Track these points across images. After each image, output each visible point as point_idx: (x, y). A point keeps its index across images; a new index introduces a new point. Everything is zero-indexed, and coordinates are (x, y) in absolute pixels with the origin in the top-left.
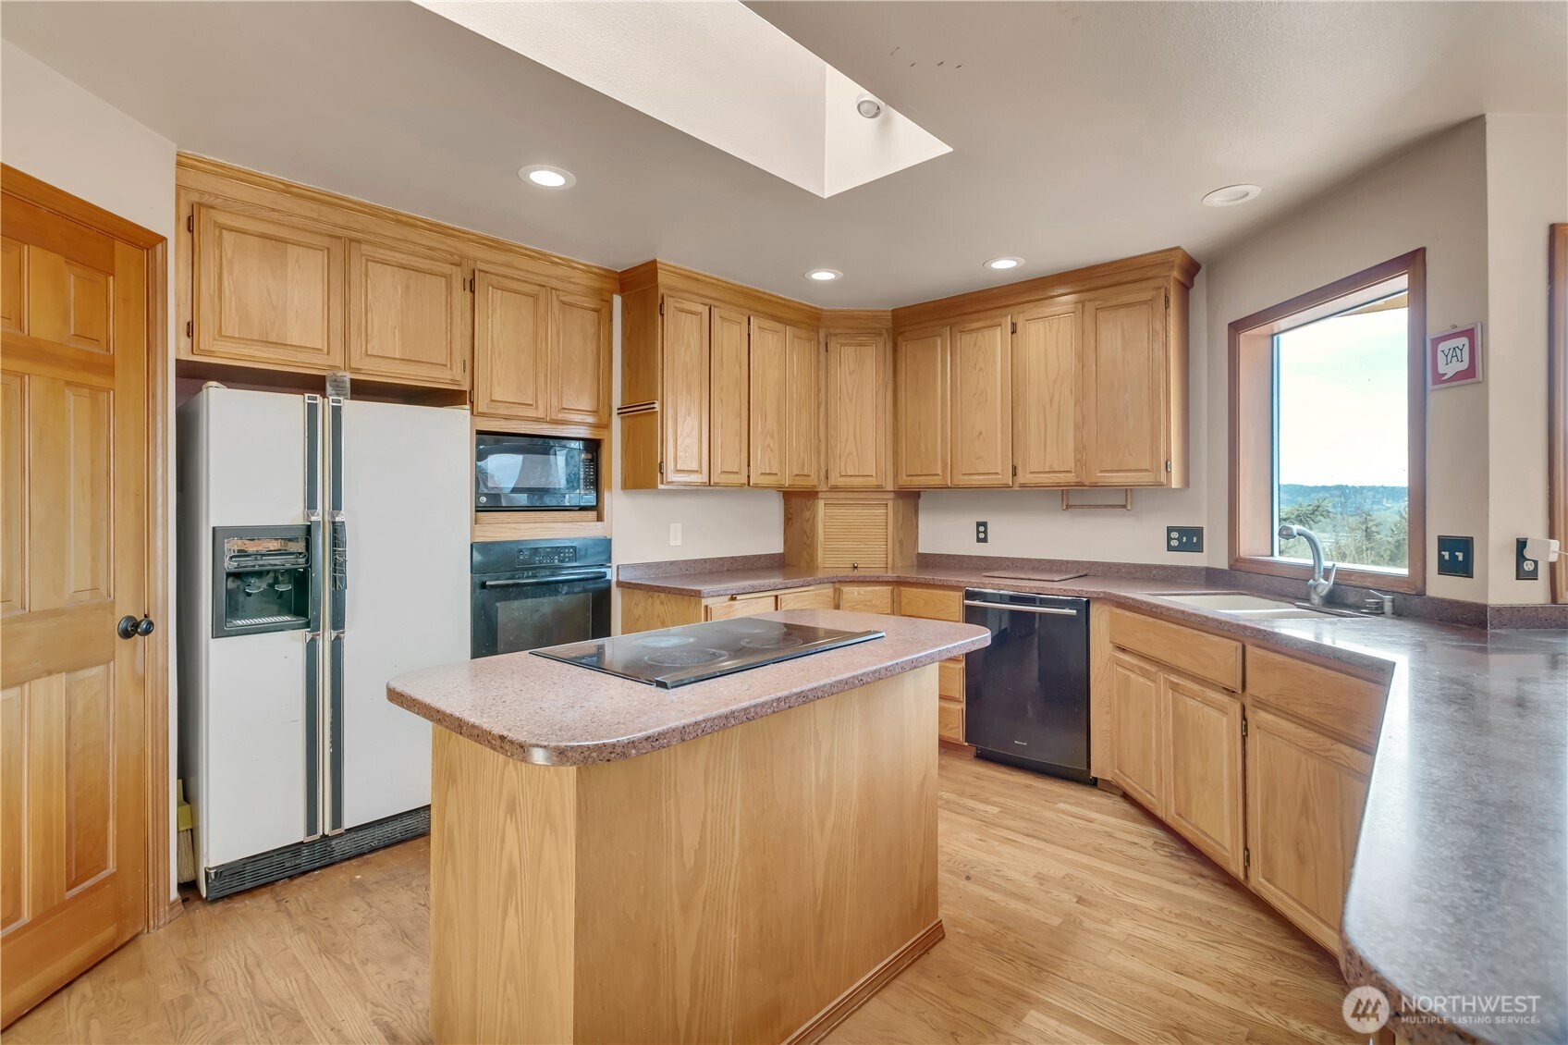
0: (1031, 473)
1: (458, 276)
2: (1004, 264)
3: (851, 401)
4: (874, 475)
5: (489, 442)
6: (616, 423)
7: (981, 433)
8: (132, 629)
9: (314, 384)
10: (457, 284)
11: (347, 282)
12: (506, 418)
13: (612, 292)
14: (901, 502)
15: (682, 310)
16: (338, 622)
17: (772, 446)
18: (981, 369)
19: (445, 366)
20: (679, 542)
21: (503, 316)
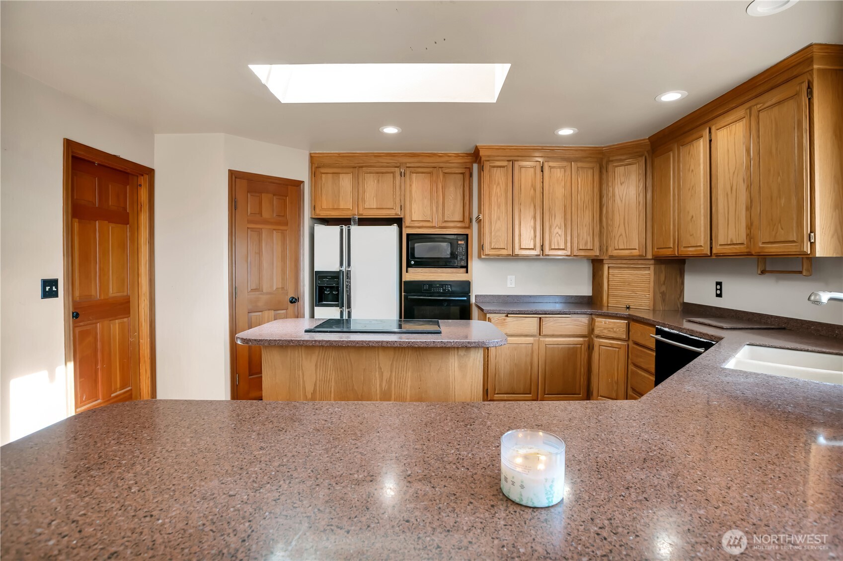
0: (720, 245)
1: (398, 172)
2: (671, 97)
4: (638, 248)
7: (692, 217)
8: (294, 301)
10: (398, 175)
11: (358, 182)
12: (419, 227)
13: (472, 163)
14: (663, 267)
15: (494, 167)
16: (349, 306)
17: (560, 233)
18: (692, 171)
19: (393, 209)
20: (513, 286)
21: (417, 184)
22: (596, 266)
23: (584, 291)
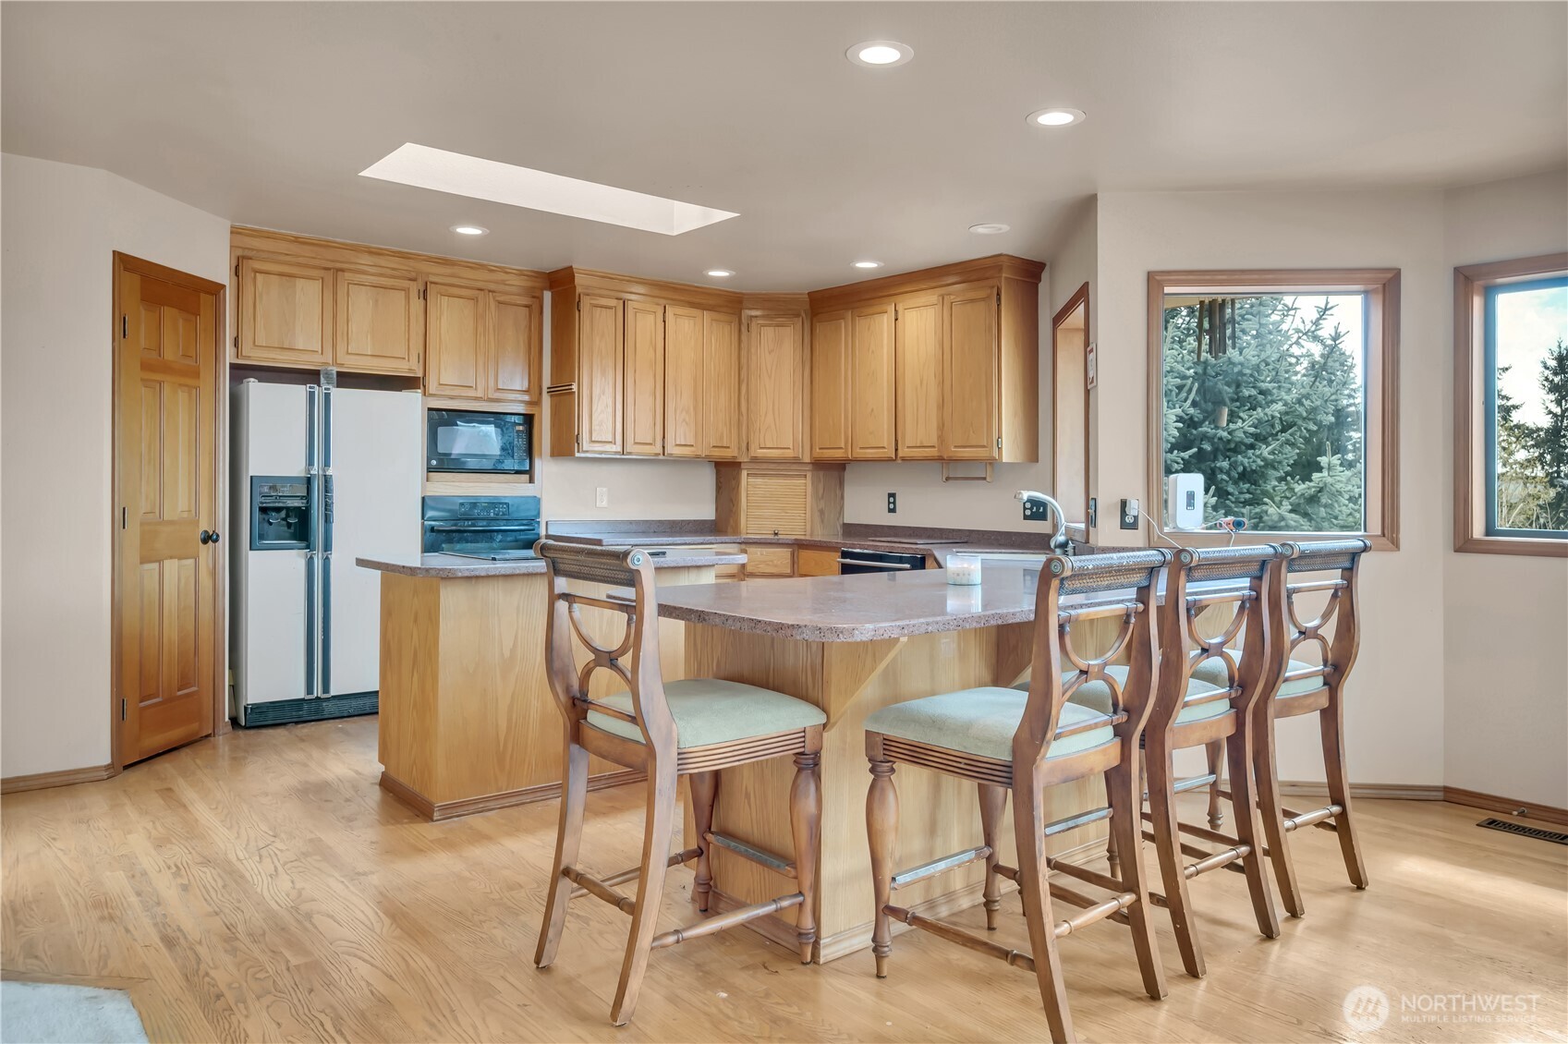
0: (908, 447)
1: (414, 288)
2: (867, 266)
3: (770, 377)
4: (791, 447)
5: (441, 419)
6: (546, 400)
7: (872, 410)
8: (208, 538)
9: (309, 376)
10: (414, 294)
11: (335, 301)
12: (452, 398)
13: (542, 290)
14: (821, 473)
15: (596, 306)
16: (328, 548)
17: (687, 420)
18: (873, 352)
19: (404, 358)
20: (605, 504)
21: (450, 318)
22: (726, 471)
23: (707, 512)
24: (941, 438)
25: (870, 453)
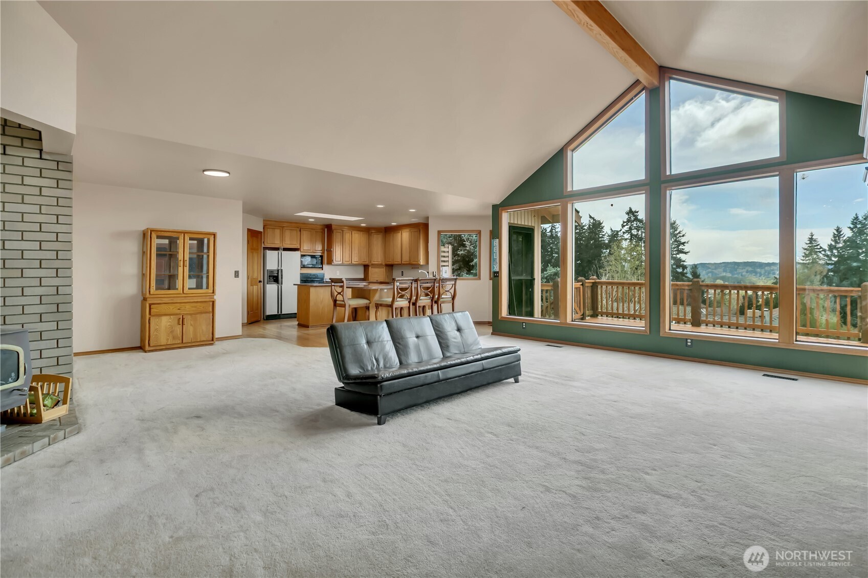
0: (404, 261)
1: (298, 230)
2: (394, 224)
3: (376, 246)
4: (381, 262)
5: (303, 256)
6: (326, 252)
7: (397, 253)
8: (260, 282)
9: (278, 249)
11: (282, 233)
12: (306, 252)
13: (325, 229)
15: (337, 232)
16: (282, 284)
17: (357, 256)
18: (397, 241)
19: (296, 244)
20: (339, 275)
21: (305, 235)
22: (366, 267)
23: (362, 276)
24: (410, 259)
25: (396, 263)
